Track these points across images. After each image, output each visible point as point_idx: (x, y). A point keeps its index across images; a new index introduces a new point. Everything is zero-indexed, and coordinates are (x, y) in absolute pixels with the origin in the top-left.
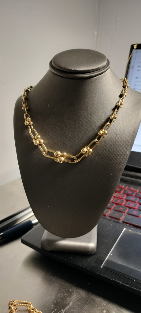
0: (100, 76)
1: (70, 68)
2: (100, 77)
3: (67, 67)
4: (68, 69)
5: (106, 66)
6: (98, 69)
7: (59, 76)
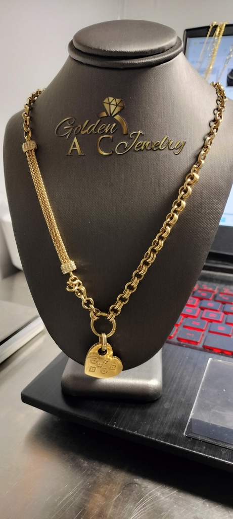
0: (165, 64)
1: (108, 49)
2: (165, 66)
3: (102, 48)
4: (104, 51)
5: (176, 47)
6: (161, 51)
7: (87, 65)
